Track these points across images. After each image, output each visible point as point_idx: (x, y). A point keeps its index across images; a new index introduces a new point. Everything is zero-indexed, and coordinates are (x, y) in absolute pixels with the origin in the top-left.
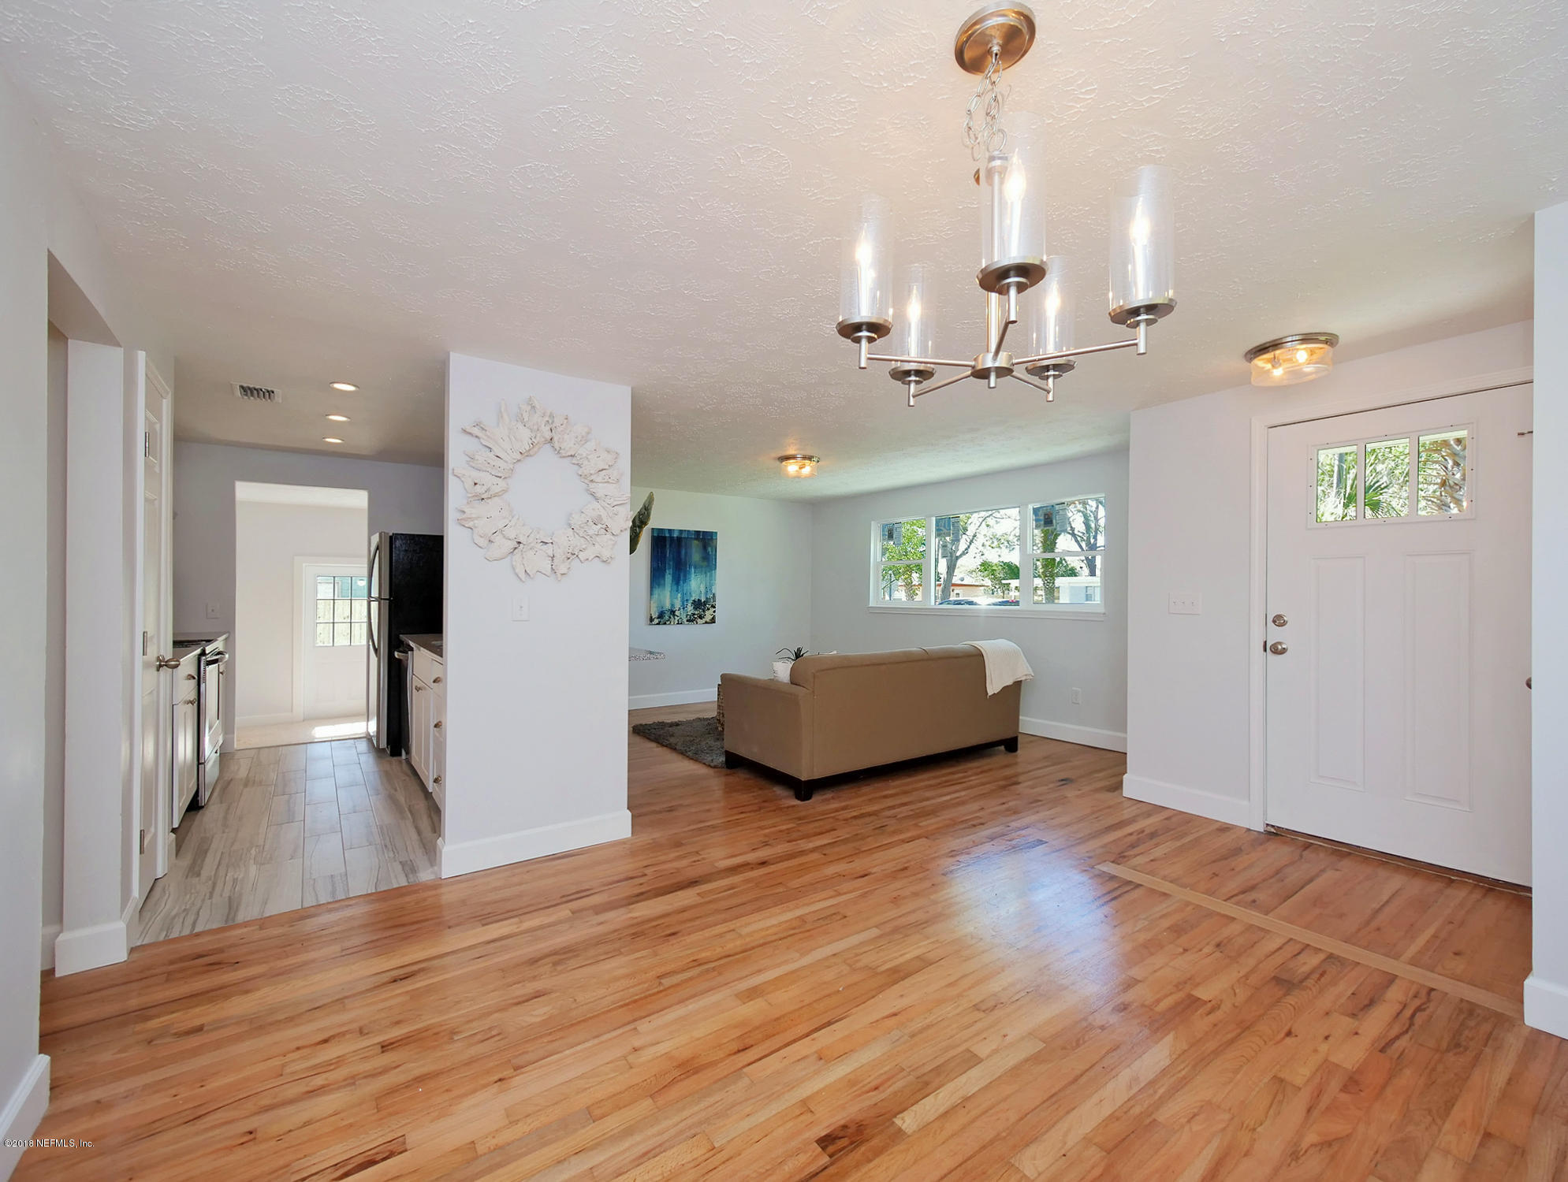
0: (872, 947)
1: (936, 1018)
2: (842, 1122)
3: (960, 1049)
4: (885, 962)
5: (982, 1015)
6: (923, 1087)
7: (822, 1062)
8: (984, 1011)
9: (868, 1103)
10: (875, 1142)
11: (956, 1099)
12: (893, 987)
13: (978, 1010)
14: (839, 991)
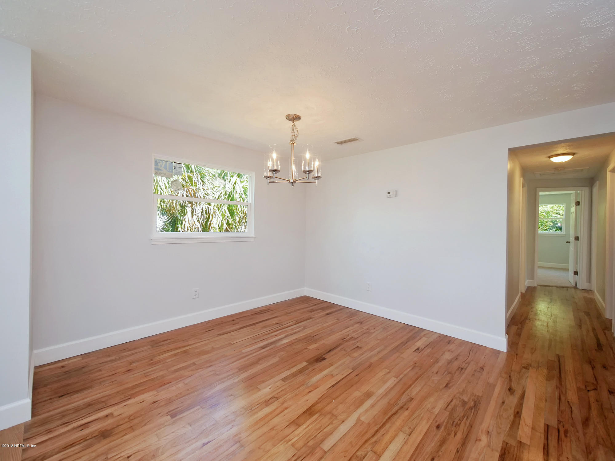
0: (325, 430)
1: (294, 392)
2: (321, 362)
3: (287, 382)
4: (317, 420)
5: (275, 396)
6: (301, 371)
7: (331, 374)
8: (275, 397)
9: (315, 366)
10: (313, 360)
11: (291, 369)
12: (311, 405)
13: (276, 398)
14: (334, 400)
